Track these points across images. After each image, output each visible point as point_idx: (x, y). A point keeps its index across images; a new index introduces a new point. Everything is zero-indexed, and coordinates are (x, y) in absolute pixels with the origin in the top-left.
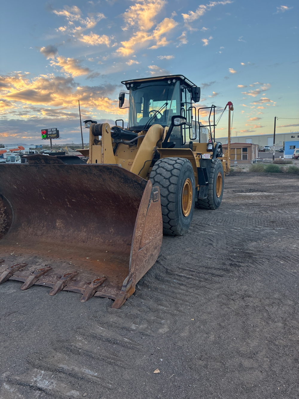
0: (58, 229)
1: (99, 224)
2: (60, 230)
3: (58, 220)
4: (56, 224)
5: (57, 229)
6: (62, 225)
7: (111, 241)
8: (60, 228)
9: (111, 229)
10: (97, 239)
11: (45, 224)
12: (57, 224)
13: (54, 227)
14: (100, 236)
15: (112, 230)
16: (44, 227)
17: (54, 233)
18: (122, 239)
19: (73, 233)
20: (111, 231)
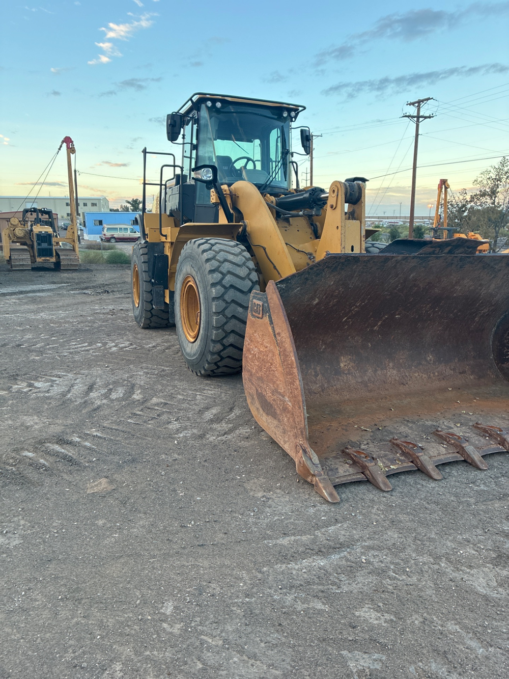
0: (346, 374)
1: (411, 352)
2: (349, 374)
3: (342, 358)
4: (339, 365)
5: (344, 373)
6: (352, 364)
7: (436, 374)
8: (349, 370)
9: (429, 356)
10: (416, 375)
11: (318, 368)
12: (342, 365)
13: (338, 372)
14: (417, 370)
15: (431, 357)
16: (318, 375)
17: (343, 381)
18: (448, 368)
19: (376, 375)
20: (429, 358)
